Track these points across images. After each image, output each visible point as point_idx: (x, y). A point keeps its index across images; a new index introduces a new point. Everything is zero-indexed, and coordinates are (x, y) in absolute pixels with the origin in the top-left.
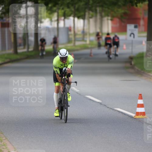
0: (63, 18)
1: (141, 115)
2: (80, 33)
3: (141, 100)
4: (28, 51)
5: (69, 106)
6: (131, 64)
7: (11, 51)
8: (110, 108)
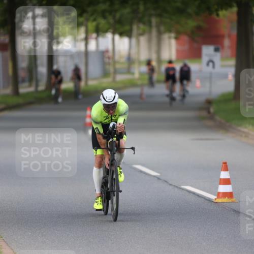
0: (94, 35)
1: (225, 197)
2: (123, 60)
3: (226, 172)
4: (37, 91)
5: (121, 191)
6: (209, 112)
7: (9, 91)
8: (174, 186)
